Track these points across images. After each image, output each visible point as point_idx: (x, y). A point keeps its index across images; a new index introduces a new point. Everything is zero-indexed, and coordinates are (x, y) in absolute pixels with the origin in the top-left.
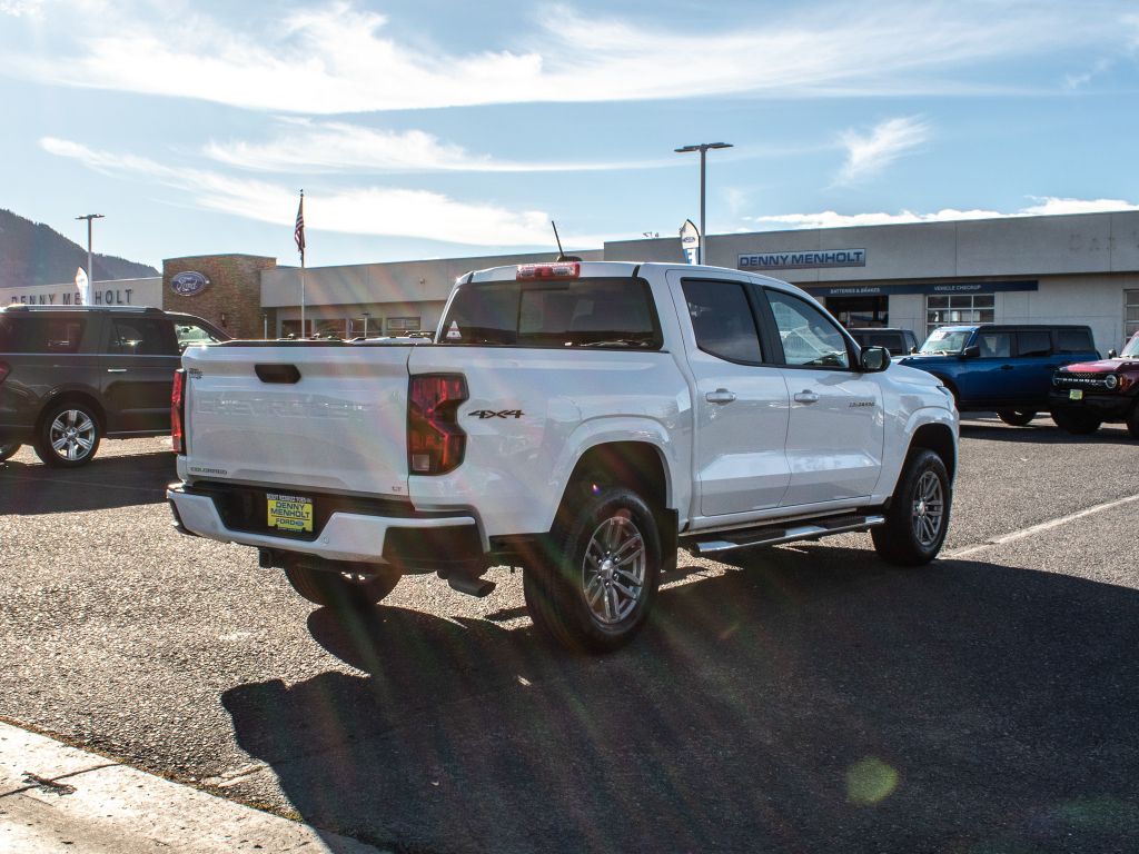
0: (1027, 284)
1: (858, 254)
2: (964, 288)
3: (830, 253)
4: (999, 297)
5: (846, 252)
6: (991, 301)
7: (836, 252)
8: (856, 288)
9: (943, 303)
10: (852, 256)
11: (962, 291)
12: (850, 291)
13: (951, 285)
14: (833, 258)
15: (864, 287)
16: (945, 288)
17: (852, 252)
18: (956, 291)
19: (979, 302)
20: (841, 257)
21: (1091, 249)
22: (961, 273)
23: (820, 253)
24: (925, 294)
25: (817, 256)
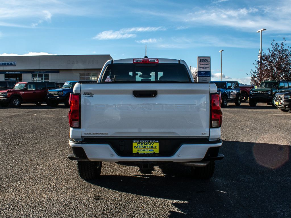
0: (57, 71)
1: (14, 63)
2: (41, 72)
3: (7, 63)
4: (50, 74)
5: (11, 62)
6: (48, 76)
7: (8, 62)
8: (13, 72)
9: (36, 75)
10: (13, 64)
11: (41, 73)
12: (11, 72)
13: (38, 71)
14: (7, 64)
15: (14, 72)
16: (36, 72)
17: (12, 62)
18: (39, 73)
19: (45, 75)
20: (10, 64)
21: (72, 63)
22: (41, 68)
23: (4, 63)
24: (31, 73)
25: (3, 63)
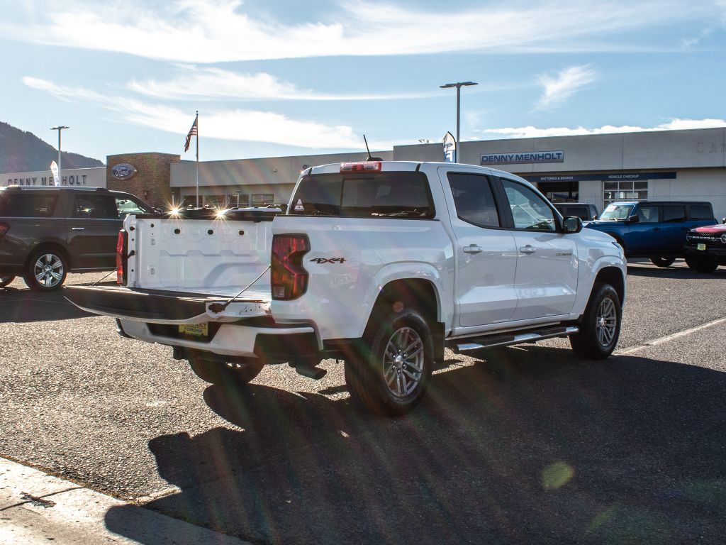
0: (669, 174)
1: (559, 154)
2: (628, 176)
3: (541, 154)
4: (650, 182)
5: (551, 153)
6: (645, 185)
7: (545, 153)
8: (557, 176)
9: (614, 186)
10: (555, 156)
11: (627, 179)
12: (553, 178)
13: (619, 175)
14: (542, 157)
15: (560, 176)
16: (615, 177)
17: (555, 153)
18: (623, 179)
19: (637, 186)
20: (548, 156)
21: (710, 152)
22: (627, 166)
23: (534, 154)
24: (603, 180)
25: (532, 155)
